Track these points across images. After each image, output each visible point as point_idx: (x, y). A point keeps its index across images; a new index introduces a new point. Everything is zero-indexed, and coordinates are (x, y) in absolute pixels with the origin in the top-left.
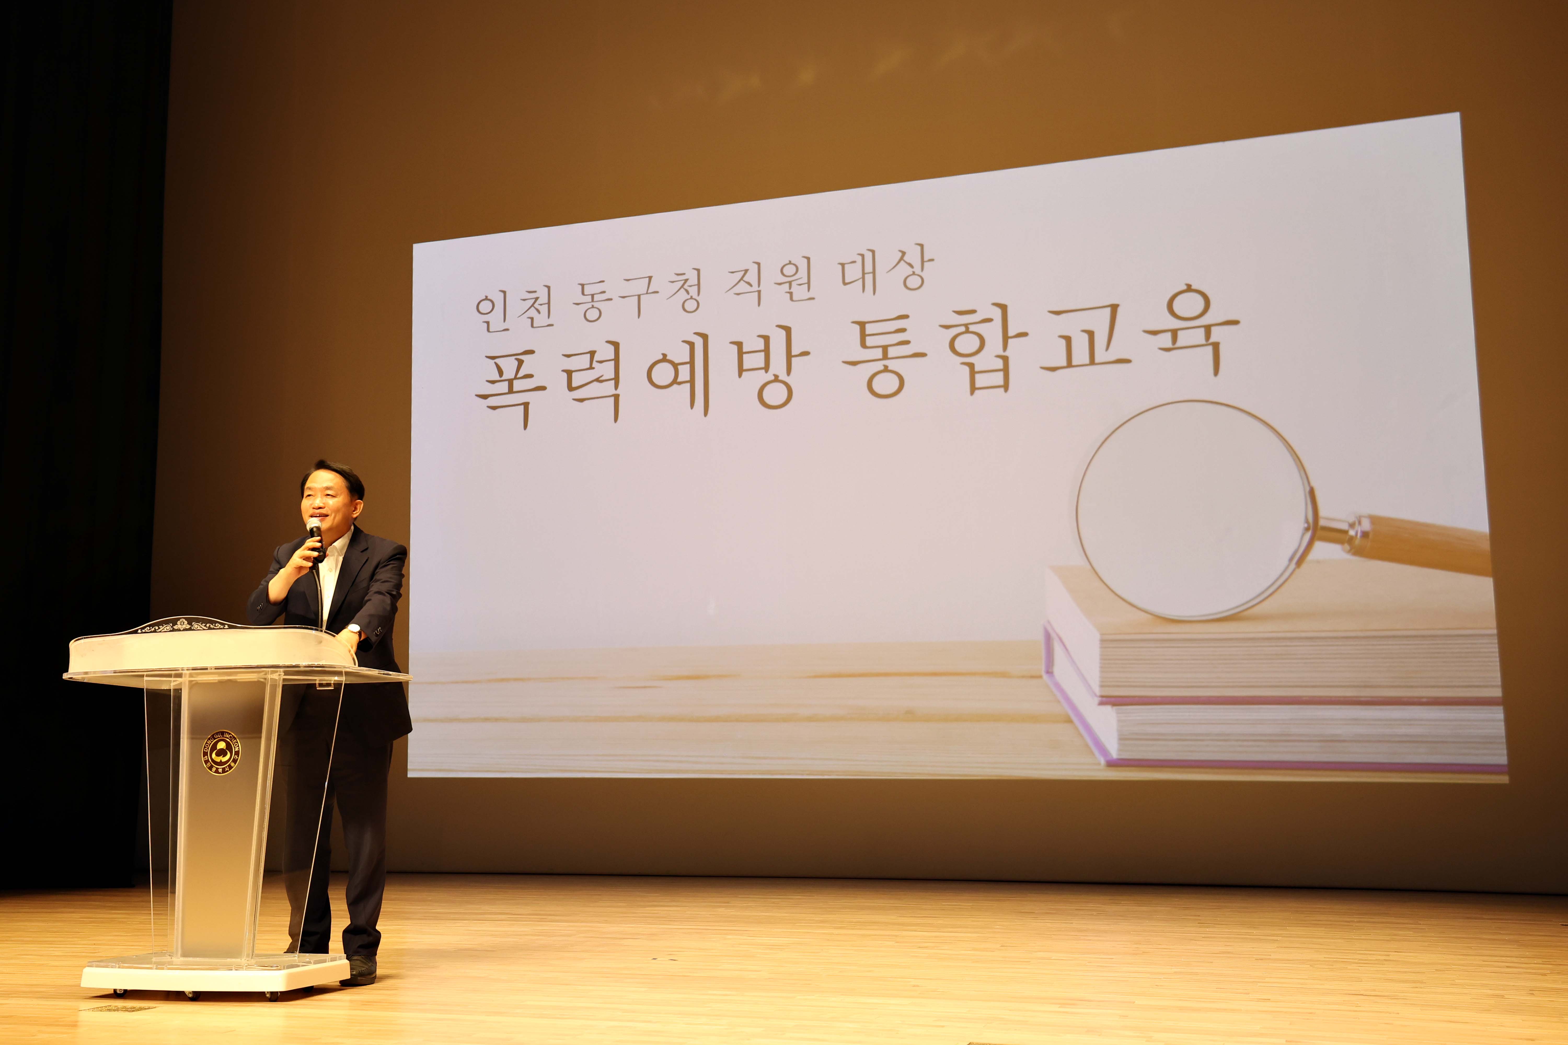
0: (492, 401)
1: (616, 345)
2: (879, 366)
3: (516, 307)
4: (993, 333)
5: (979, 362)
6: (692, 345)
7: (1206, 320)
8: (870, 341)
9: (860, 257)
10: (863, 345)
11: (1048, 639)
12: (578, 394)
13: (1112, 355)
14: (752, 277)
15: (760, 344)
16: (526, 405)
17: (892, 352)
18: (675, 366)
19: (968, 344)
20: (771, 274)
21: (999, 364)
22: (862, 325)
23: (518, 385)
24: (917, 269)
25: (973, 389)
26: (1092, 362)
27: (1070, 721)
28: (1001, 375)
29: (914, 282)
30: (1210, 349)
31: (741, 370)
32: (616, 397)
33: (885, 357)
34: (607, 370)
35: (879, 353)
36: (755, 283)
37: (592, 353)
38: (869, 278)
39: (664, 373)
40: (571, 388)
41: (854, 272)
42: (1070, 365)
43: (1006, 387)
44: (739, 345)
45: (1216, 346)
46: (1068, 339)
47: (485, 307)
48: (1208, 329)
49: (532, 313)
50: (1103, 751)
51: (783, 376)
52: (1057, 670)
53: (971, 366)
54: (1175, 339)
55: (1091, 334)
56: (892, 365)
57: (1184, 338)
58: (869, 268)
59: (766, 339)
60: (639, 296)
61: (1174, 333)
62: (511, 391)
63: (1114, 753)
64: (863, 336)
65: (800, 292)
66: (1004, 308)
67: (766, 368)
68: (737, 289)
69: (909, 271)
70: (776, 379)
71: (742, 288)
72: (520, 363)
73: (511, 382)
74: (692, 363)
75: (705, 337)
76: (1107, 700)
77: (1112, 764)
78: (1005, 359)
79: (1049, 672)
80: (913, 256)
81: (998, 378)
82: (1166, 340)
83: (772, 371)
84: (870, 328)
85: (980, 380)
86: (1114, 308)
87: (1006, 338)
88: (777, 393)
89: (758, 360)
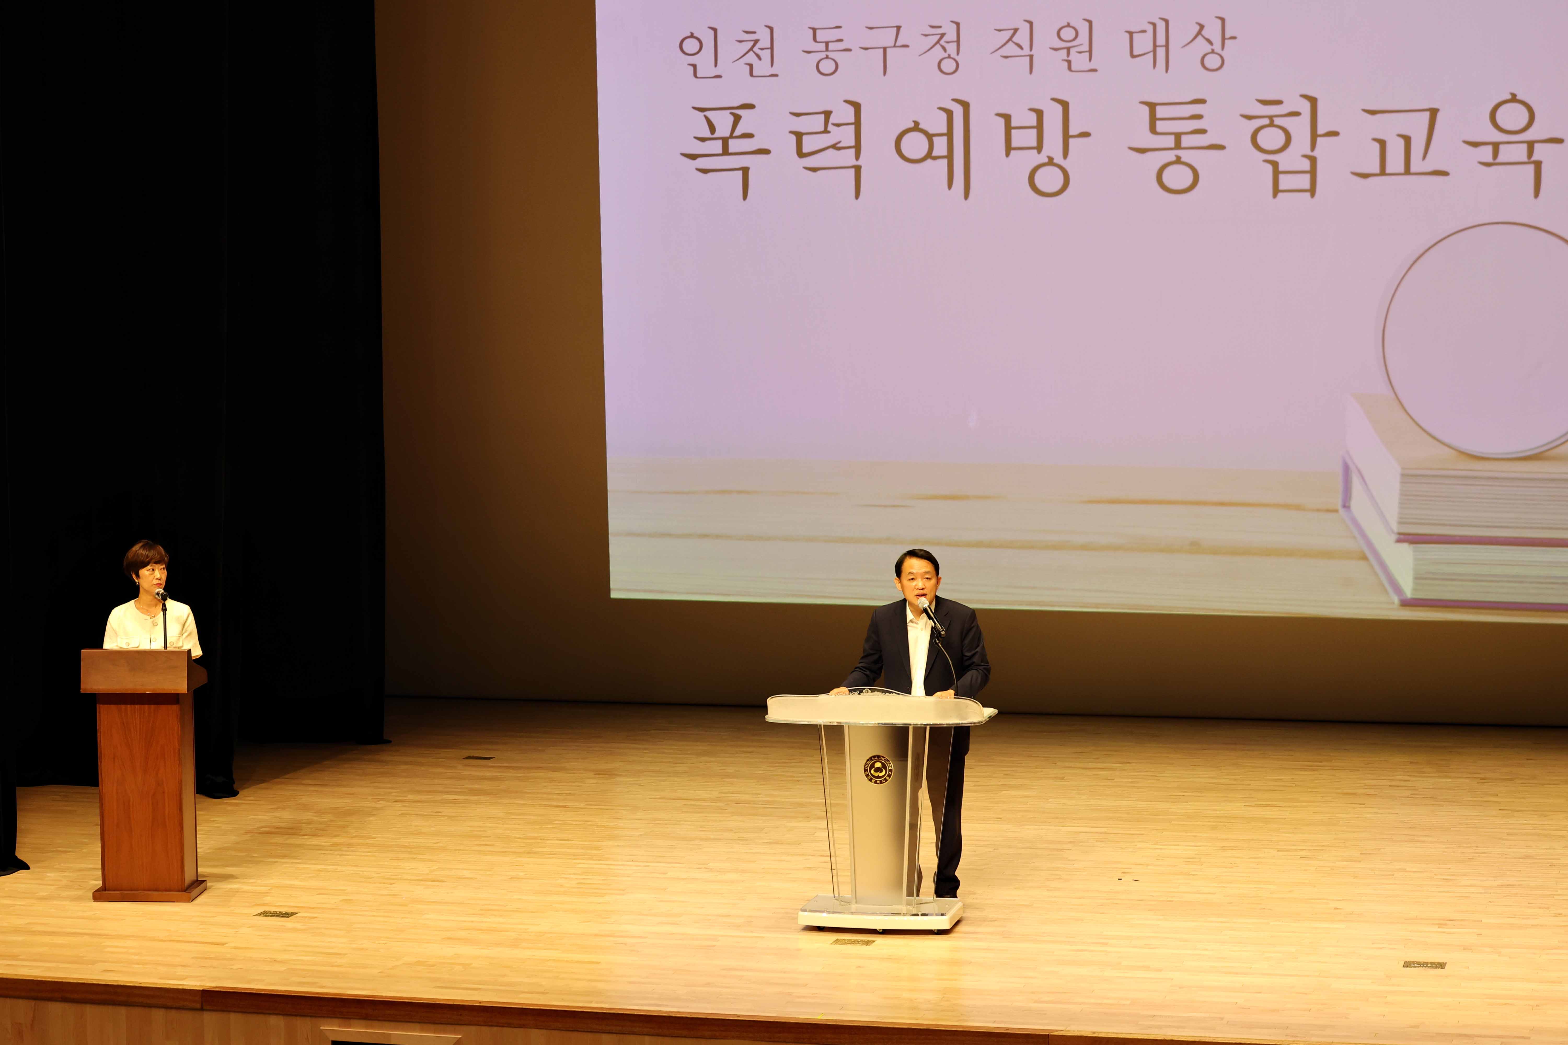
0: (702, 163)
1: (857, 106)
2: (1170, 156)
3: (730, 50)
4: (1300, 128)
5: (1285, 161)
6: (949, 113)
7: (1528, 136)
8: (1161, 126)
9: (1151, 27)
10: (1153, 130)
11: (1347, 470)
12: (811, 162)
13: (1430, 165)
14: (1022, 37)
15: (1032, 120)
16: (745, 171)
17: (1186, 141)
18: (930, 137)
19: (1271, 139)
20: (1045, 38)
21: (1306, 165)
22: (1152, 106)
23: (735, 145)
24: (1217, 47)
25: (1276, 191)
26: (1407, 171)
27: (1364, 558)
28: (1307, 177)
29: (1213, 61)
30: (1531, 168)
31: (1009, 148)
32: (858, 169)
33: (1178, 146)
34: (847, 136)
35: (1170, 141)
36: (1026, 45)
37: (827, 114)
38: (1161, 52)
39: (915, 145)
40: (801, 154)
41: (1143, 43)
42: (1383, 172)
43: (1312, 191)
44: (1007, 118)
45: (1538, 165)
46: (1382, 143)
47: (691, 46)
48: (1531, 145)
49: (751, 58)
50: (1398, 590)
51: (1058, 159)
52: (1354, 504)
53: (1275, 164)
54: (1496, 154)
55: (1407, 140)
56: (1186, 156)
57: (1507, 153)
58: (1161, 40)
59: (1039, 113)
60: (885, 49)
61: (1496, 146)
62: (726, 152)
63: (1409, 592)
64: (1153, 120)
65: (1080, 61)
66: (1313, 101)
67: (1039, 148)
68: (1005, 51)
69: (1208, 48)
70: (1051, 162)
71: (1011, 49)
72: (737, 119)
73: (725, 141)
74: (950, 134)
75: (965, 105)
76: (1405, 538)
77: (1406, 603)
78: (1313, 160)
79: (1346, 506)
80: (1213, 31)
81: (1304, 181)
82: (1486, 153)
83: (1046, 151)
84: (1161, 112)
85: (1285, 182)
86: (1434, 112)
87: (1314, 136)
88: (1049, 179)
89: (1030, 138)
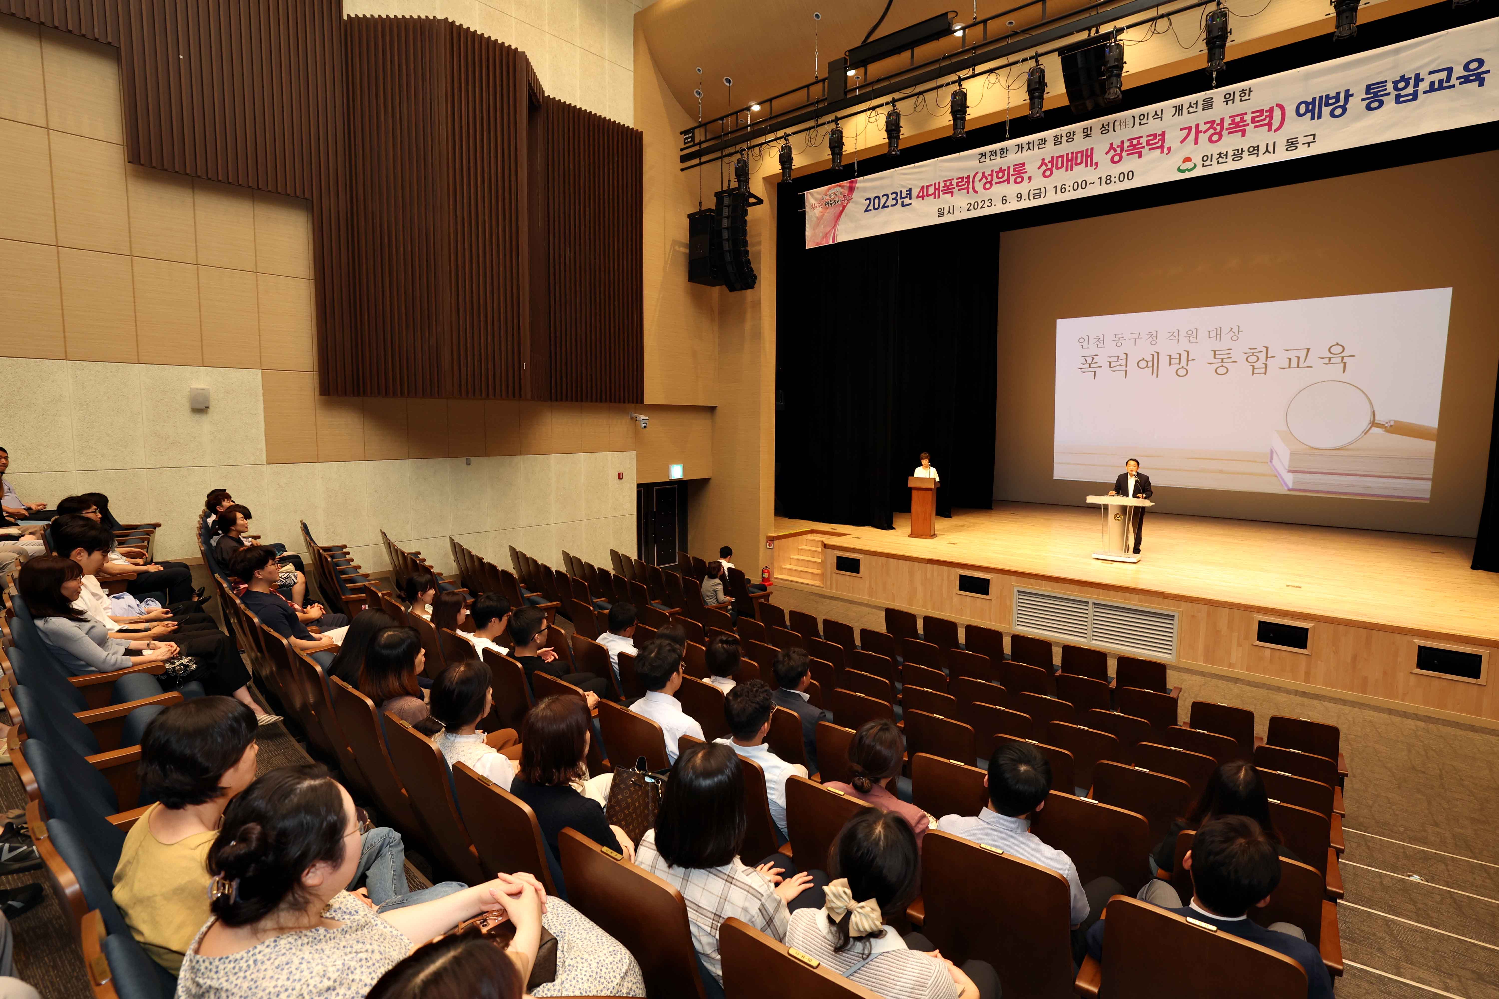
0: (1083, 370)
1: (1127, 354)
2: (1220, 365)
3: (1092, 341)
4: (1262, 356)
5: (1256, 365)
6: (1153, 355)
7: (1342, 355)
8: (1217, 357)
9: (1216, 329)
10: (1215, 358)
11: (1272, 452)
12: (1113, 369)
13: (1306, 365)
14: (1176, 334)
15: (1178, 356)
16: (1095, 372)
17: (1224, 360)
18: (1147, 362)
19: (1253, 359)
20: (1183, 334)
21: (1264, 366)
22: (1215, 351)
23: (1092, 365)
24: (1236, 334)
25: (1253, 373)
26: (1298, 366)
27: (1276, 476)
28: (1264, 370)
29: (1235, 338)
30: (1342, 365)
31: (1170, 364)
32: (1126, 371)
33: (1222, 362)
34: (1124, 362)
35: (1220, 361)
36: (1177, 336)
37: (1118, 357)
38: (1218, 336)
39: (1143, 364)
40: (1110, 367)
41: (1213, 334)
42: (1290, 367)
43: (1265, 373)
44: (1170, 356)
45: (1345, 363)
46: (1290, 359)
47: (1082, 340)
48: (1343, 358)
49: (1098, 343)
50: (1287, 485)
51: (1185, 366)
52: (1274, 461)
53: (1253, 366)
54: (1330, 361)
55: (1299, 358)
56: (1224, 365)
57: (1332, 361)
58: (1219, 333)
59: (1180, 355)
60: (1135, 339)
61: (1330, 359)
62: (1090, 367)
63: (1291, 486)
64: (1215, 355)
65: (1193, 340)
66: (1267, 348)
67: (1179, 364)
68: (1170, 338)
69: (1233, 334)
70: (1183, 367)
71: (1172, 337)
72: (1093, 358)
73: (1090, 364)
74: (1153, 361)
75: (1158, 353)
76: (1289, 471)
77: (1289, 490)
78: (1266, 365)
79: (1271, 461)
80: (1235, 330)
81: (1263, 371)
82: (1327, 361)
83: (1182, 364)
84: (1217, 353)
85: (1256, 371)
86: (1308, 350)
87: (1267, 358)
88: (1182, 372)
89: (1177, 361)
